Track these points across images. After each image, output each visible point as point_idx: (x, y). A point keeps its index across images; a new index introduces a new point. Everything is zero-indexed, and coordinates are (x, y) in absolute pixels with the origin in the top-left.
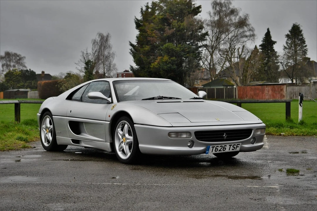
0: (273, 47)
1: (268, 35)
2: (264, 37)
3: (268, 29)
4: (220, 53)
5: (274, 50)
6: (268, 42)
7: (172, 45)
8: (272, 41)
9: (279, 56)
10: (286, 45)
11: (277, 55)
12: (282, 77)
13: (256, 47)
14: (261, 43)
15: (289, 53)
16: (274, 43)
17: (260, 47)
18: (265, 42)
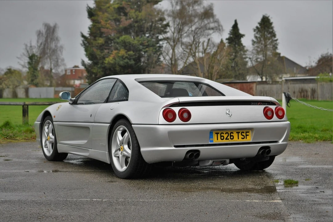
0: (241, 41)
1: (235, 27)
2: (232, 30)
3: (236, 21)
4: (183, 47)
5: (242, 44)
6: (236, 36)
7: (130, 38)
8: (240, 34)
9: (247, 50)
10: (255, 40)
11: (245, 49)
12: (250, 75)
13: (222, 41)
15: (258, 47)
16: (242, 36)
17: (227, 41)
18: (233, 36)
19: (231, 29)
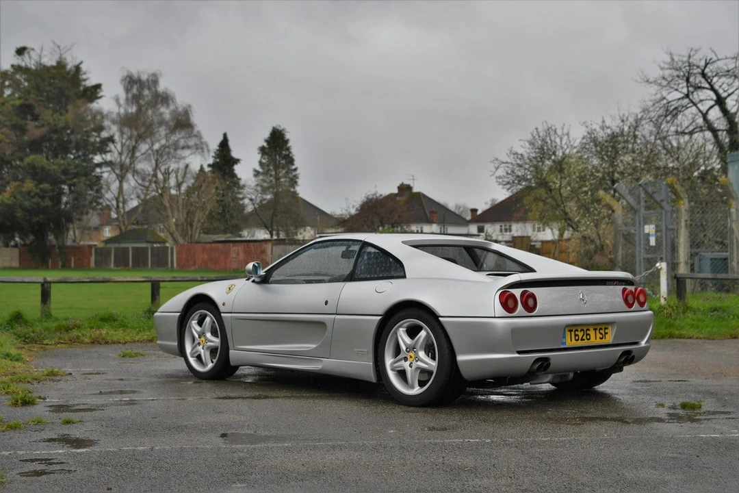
0: (234, 170)
1: (224, 145)
2: (217, 150)
3: (225, 135)
4: (136, 178)
5: (234, 176)
6: (225, 160)
7: (40, 159)
8: (232, 158)
9: (244, 186)
10: (258, 168)
11: (242, 183)
12: (244, 228)
13: (202, 167)
14: (211, 161)
15: (264, 181)
16: (236, 161)
17: (210, 169)
18: (220, 160)
19: (218, 148)
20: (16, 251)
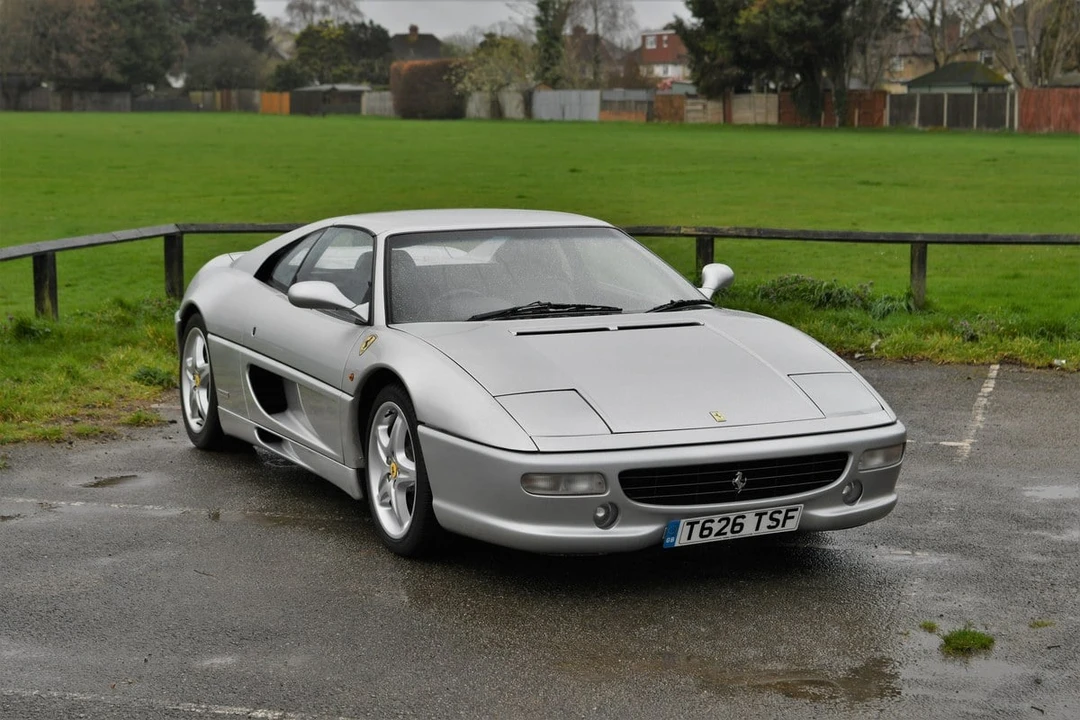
20: (774, 98)
